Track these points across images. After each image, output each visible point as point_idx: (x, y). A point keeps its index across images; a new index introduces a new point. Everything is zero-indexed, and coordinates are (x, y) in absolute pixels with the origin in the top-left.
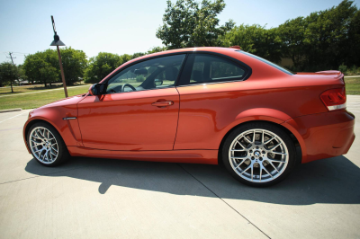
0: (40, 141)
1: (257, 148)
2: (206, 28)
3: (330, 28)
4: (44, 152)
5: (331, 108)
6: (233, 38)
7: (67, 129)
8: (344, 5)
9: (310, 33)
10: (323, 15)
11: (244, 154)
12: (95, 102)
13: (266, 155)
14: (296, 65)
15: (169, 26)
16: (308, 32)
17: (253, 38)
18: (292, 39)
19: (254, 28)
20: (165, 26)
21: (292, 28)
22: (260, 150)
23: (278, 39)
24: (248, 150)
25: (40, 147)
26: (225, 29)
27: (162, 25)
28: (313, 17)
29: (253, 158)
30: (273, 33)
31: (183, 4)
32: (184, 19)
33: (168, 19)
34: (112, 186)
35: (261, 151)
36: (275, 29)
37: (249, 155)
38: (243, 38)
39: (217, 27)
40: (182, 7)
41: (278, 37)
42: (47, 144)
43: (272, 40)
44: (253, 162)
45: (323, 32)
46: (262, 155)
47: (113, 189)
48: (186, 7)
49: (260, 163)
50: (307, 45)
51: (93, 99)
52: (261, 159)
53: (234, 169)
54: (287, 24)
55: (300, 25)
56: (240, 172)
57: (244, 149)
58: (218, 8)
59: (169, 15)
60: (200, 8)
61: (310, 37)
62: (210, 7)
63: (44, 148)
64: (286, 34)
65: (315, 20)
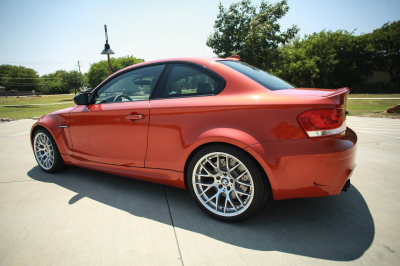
0: (42, 147)
1: (225, 175)
2: (260, 35)
4: (45, 157)
5: (312, 134)
6: (311, 47)
7: (61, 137)
11: (211, 180)
12: (83, 112)
13: (233, 184)
15: (221, 33)
17: (336, 47)
18: (391, 47)
19: (338, 35)
20: (216, 34)
22: (227, 177)
23: (370, 48)
24: (215, 177)
25: (43, 152)
26: (287, 37)
27: (213, 32)
29: (221, 186)
30: (363, 40)
31: (237, 9)
32: (239, 25)
33: (218, 26)
34: (86, 198)
35: (229, 179)
36: (367, 36)
37: (216, 183)
38: (324, 47)
39: (277, 34)
40: (236, 12)
41: (370, 45)
42: (48, 151)
43: (361, 49)
44: (220, 191)
46: (230, 184)
47: (86, 201)
48: (240, 12)
49: (227, 193)
51: (82, 108)
52: (229, 188)
53: (198, 196)
54: (385, 29)
56: (205, 200)
57: (209, 175)
58: (279, 12)
59: (221, 21)
60: (257, 12)
62: (270, 10)
63: (46, 154)
64: (383, 41)
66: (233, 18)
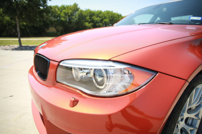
3: (72, 15)
8: (76, 5)
9: (64, 15)
10: (68, 7)
14: (58, 31)
16: (62, 14)
18: (54, 17)
28: (63, 8)
45: (69, 16)
50: (62, 21)
55: (58, 9)
61: (64, 17)
65: (65, 9)
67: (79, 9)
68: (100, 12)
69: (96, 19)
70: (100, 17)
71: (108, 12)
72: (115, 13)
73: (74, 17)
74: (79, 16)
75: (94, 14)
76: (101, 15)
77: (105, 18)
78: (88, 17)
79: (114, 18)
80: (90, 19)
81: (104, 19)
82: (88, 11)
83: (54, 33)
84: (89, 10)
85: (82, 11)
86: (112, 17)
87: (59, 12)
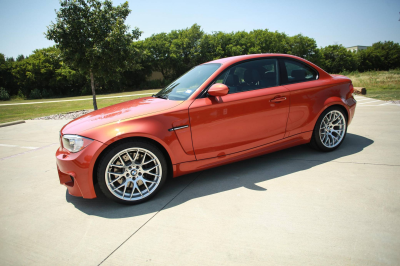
3: (190, 46)
8: (195, 28)
9: (175, 49)
10: (182, 33)
14: (166, 78)
18: (160, 53)
21: (159, 42)
23: (147, 52)
26: (132, 37)
28: (175, 35)
40: (84, 4)
41: (147, 50)
43: (141, 53)
45: (184, 49)
50: (172, 60)
55: (165, 40)
60: (102, 8)
61: (175, 52)
64: (153, 47)
65: (177, 38)
66: (80, 10)
67: (202, 33)
68: (243, 35)
69: (234, 48)
70: (241, 45)
71: (258, 33)
72: (272, 34)
73: (192, 50)
74: (202, 46)
75: (230, 39)
76: (243, 41)
77: (253, 45)
78: (219, 47)
79: (271, 43)
80: (224, 50)
81: (250, 47)
82: (220, 36)
83: (159, 81)
84: (220, 33)
85: (207, 37)
86: (266, 41)
87: (167, 45)
